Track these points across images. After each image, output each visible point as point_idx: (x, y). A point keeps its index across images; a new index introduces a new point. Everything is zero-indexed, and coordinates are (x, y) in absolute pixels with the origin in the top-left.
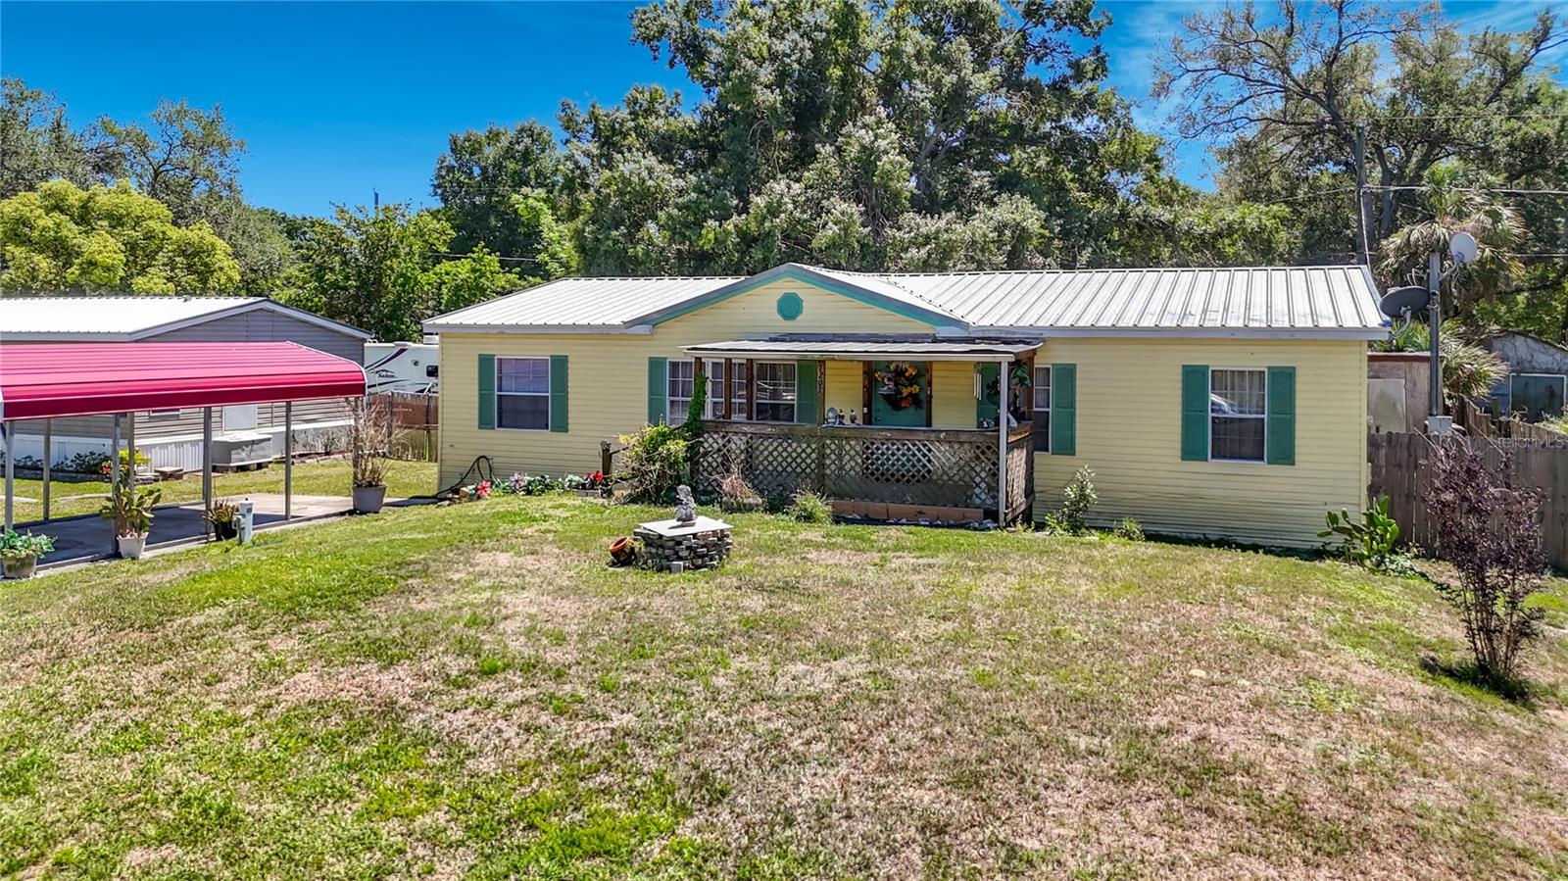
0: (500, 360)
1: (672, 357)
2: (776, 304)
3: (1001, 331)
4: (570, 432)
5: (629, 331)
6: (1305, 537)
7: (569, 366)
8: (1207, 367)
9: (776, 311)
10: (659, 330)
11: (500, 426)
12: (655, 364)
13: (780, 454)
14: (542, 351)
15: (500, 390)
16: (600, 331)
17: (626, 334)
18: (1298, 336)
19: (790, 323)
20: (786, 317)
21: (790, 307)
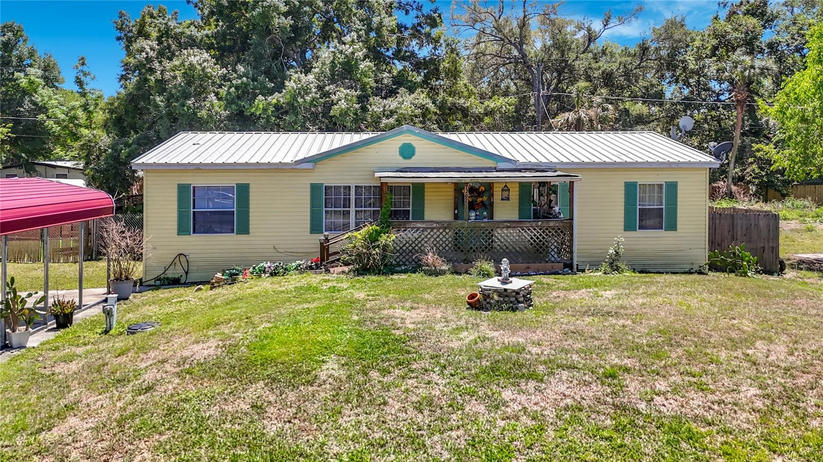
0: (194, 187)
1: (327, 183)
2: (398, 150)
3: (534, 165)
4: (251, 234)
5: (298, 167)
6: (682, 266)
7: (250, 190)
8: (637, 182)
9: (398, 153)
10: (318, 166)
11: (194, 232)
12: (315, 188)
13: (441, 239)
14: (230, 181)
15: (194, 208)
16: (276, 167)
17: (296, 169)
18: (680, 166)
19: (407, 161)
20: (405, 158)
21: (407, 151)
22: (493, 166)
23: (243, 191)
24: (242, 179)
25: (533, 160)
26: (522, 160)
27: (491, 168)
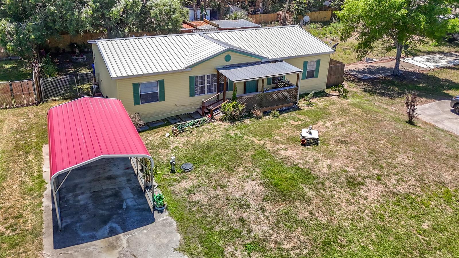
0: (140, 84)
1: (196, 76)
2: (224, 58)
3: (275, 59)
4: (165, 101)
5: (185, 70)
7: (165, 82)
8: (308, 61)
9: (224, 60)
10: (192, 69)
11: (141, 103)
12: (192, 78)
14: (156, 79)
15: (140, 93)
16: (176, 72)
19: (228, 62)
22: (259, 61)
23: (162, 83)
24: (161, 78)
25: (275, 57)
26: (271, 58)
27: (258, 62)
